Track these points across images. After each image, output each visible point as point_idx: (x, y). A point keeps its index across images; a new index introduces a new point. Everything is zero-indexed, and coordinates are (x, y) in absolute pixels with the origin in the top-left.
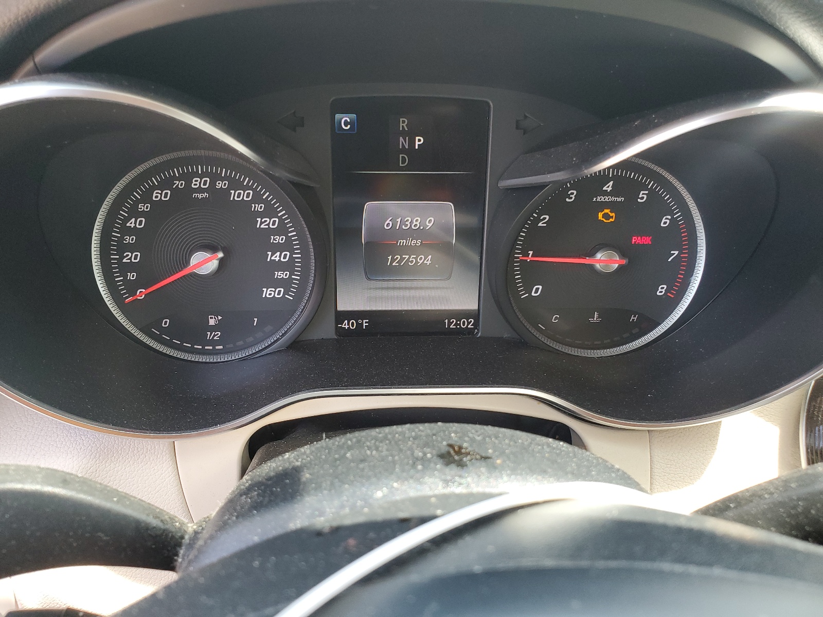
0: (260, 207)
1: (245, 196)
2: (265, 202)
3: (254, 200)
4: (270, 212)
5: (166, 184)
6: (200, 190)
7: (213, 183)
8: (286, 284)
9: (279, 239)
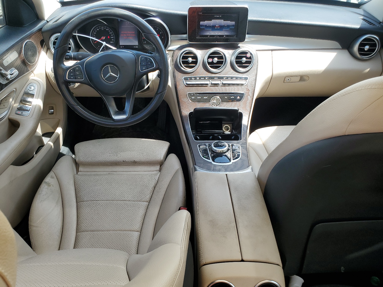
0: (110, 31)
1: (108, 30)
2: (110, 30)
3: (109, 30)
4: (111, 32)
5: (98, 28)
6: (102, 29)
7: (104, 28)
8: (113, 41)
9: (112, 35)
